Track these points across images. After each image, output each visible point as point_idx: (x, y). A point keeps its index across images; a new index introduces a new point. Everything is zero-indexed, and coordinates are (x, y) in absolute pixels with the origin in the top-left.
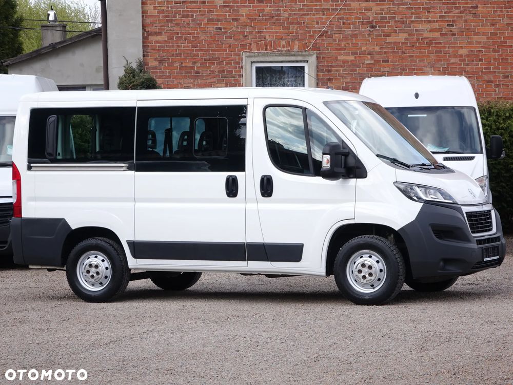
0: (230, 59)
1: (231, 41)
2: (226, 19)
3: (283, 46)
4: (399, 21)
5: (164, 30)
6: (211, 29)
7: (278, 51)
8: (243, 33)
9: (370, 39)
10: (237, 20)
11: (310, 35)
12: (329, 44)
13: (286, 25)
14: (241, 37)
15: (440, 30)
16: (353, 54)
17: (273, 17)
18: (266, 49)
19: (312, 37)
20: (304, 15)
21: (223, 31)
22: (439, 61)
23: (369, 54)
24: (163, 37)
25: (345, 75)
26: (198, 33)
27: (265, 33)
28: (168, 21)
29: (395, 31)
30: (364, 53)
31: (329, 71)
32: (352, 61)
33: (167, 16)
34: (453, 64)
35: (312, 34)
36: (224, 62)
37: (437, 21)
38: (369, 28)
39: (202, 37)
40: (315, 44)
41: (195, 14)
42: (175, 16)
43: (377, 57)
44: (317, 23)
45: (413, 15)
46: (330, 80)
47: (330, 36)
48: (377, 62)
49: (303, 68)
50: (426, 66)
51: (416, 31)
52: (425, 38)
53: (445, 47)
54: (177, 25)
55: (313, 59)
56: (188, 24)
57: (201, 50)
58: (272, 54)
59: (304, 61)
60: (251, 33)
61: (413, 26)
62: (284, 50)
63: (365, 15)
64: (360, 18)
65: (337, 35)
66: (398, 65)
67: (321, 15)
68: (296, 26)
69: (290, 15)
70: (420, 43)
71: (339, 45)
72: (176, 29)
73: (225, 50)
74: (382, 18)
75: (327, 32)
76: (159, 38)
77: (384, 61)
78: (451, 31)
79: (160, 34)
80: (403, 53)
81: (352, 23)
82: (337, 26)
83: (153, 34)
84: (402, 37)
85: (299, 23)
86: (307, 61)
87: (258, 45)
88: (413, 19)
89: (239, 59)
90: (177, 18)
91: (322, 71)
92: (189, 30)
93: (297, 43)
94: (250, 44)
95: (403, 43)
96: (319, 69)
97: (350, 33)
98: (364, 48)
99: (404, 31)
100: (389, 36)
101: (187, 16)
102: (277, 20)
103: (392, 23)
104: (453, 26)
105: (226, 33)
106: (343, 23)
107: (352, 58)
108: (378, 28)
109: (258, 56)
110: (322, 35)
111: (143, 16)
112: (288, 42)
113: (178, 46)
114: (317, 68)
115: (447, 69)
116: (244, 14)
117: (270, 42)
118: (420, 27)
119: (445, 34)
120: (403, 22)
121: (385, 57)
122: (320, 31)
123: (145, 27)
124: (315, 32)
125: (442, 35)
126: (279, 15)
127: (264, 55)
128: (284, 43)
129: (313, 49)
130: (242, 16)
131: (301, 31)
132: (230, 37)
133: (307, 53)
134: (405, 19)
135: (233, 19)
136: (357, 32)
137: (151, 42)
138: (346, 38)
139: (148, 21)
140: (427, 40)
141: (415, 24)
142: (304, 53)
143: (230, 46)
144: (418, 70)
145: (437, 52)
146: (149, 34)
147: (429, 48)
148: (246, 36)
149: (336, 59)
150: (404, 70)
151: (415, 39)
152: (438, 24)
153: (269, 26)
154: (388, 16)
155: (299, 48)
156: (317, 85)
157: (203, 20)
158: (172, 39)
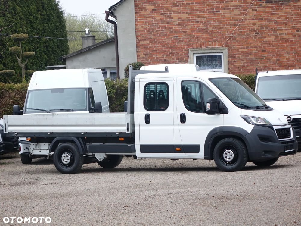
0: (182, 52)
1: (183, 43)
2: (179, 32)
3: (210, 45)
4: (270, 30)
5: (147, 38)
6: (172, 37)
7: (207, 47)
8: (188, 38)
9: (255, 39)
10: (185, 32)
11: (224, 39)
12: (234, 43)
13: (211, 34)
14: (188, 41)
15: (293, 34)
16: (247, 48)
17: (204, 30)
18: (201, 47)
19: (225, 39)
20: (221, 28)
21: (178, 38)
22: (292, 50)
23: (255, 47)
24: (147, 42)
25: (243, 59)
26: (165, 39)
27: (200, 38)
28: (149, 33)
29: (269, 35)
30: (252, 47)
31: (235, 57)
32: (246, 51)
33: (149, 31)
34: (299, 51)
35: (225, 38)
36: (179, 54)
37: (291, 29)
38: (254, 34)
39: (167, 41)
40: (227, 43)
41: (163, 30)
42: (153, 31)
43: (259, 49)
44: (228, 32)
45: (278, 27)
46: (235, 62)
47: (234, 39)
48: (259, 51)
49: (220, 56)
50: (286, 53)
51: (280, 34)
52: (284, 38)
53: (295, 43)
54: (154, 35)
55: (226, 51)
56: (160, 35)
57: (167, 48)
58: (204, 49)
59: (221, 52)
60: (193, 38)
61: (278, 32)
62: (210, 46)
63: (252, 27)
64: (250, 29)
65: (238, 38)
66: (271, 52)
67: (230, 28)
68: (216, 34)
69: (213, 28)
70: (282, 41)
71: (239, 43)
72: (154, 37)
73: (180, 48)
74: (261, 28)
75: (233, 37)
76: (144, 42)
77: (263, 51)
78: (298, 34)
79: (145, 40)
80: (273, 46)
81: (246, 32)
82: (238, 33)
83: (141, 40)
84: (272, 38)
85: (218, 33)
86: (223, 52)
87: (196, 44)
88: (278, 28)
89: (187, 52)
90: (154, 31)
91: (231, 57)
92: (160, 37)
93: (217, 43)
94: (193, 44)
95: (273, 41)
96: (229, 56)
97: (245, 37)
98: (252, 45)
99: (273, 35)
100: (265, 38)
101: (159, 31)
102: (206, 31)
103: (267, 31)
104: (299, 31)
105: (180, 39)
106: (241, 32)
107: (246, 50)
108: (259, 34)
109: (197, 50)
110: (230, 39)
111: (136, 31)
112: (213, 43)
113: (155, 46)
114: (228, 56)
115: (297, 54)
116: (189, 28)
117: (203, 43)
118: (282, 32)
119: (295, 36)
120: (272, 30)
121: (263, 49)
122: (229, 36)
123: (137, 37)
124: (226, 37)
125: (293, 36)
126: (207, 28)
127: (200, 50)
128: (210, 43)
129: (226, 46)
130: (188, 29)
131: (219, 37)
132: (182, 41)
133: (222, 48)
134: (273, 29)
135: (183, 31)
136: (248, 36)
137: (141, 45)
138: (243, 39)
139: (139, 34)
140: (286, 39)
141: (279, 31)
142: (221, 48)
143: (182, 45)
144: (281, 55)
145: (291, 45)
146: (140, 40)
147: (286, 43)
148: (190, 40)
149: (238, 51)
150: (274, 55)
151: (279, 39)
152: (291, 31)
153: (202, 34)
154: (264, 27)
155: (218, 45)
156: (228, 65)
157: (167, 32)
158: (152, 42)
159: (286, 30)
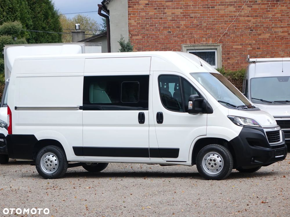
0: (175, 48)
1: (176, 38)
2: (173, 27)
3: (204, 41)
4: (265, 27)
5: (139, 33)
6: (165, 32)
7: (201, 44)
8: (182, 34)
9: (250, 36)
10: (179, 27)
12: (228, 40)
13: (205, 30)
14: (181, 36)
15: (288, 32)
16: (241, 45)
17: (198, 26)
18: (195, 43)
19: (219, 36)
20: (215, 24)
21: (171, 33)
22: (287, 48)
23: (250, 44)
24: (140, 37)
25: (237, 56)
26: (158, 35)
27: (194, 34)
28: (142, 28)
29: (264, 32)
30: (247, 44)
31: (229, 54)
32: (240, 48)
33: (142, 26)
35: (219, 34)
38: (249, 31)
39: (160, 37)
40: (221, 40)
41: (156, 25)
42: (146, 26)
43: (254, 46)
44: (222, 29)
45: (273, 24)
46: (229, 58)
47: (229, 36)
48: (254, 49)
49: (214, 52)
50: (280, 51)
51: (275, 32)
52: (279, 36)
54: (147, 30)
55: (220, 48)
56: (153, 30)
57: (160, 44)
58: (198, 46)
59: (215, 49)
60: (186, 34)
62: (204, 43)
63: (247, 24)
64: (244, 26)
65: (232, 35)
66: (265, 50)
67: (224, 24)
68: (210, 30)
69: (207, 24)
70: (277, 39)
71: (233, 40)
72: (147, 32)
73: (173, 43)
74: (257, 26)
75: (227, 33)
76: (137, 37)
77: (257, 48)
79: (138, 35)
80: (268, 44)
81: (241, 28)
82: (232, 30)
83: (134, 35)
84: (267, 36)
85: (212, 29)
86: (217, 49)
87: (190, 40)
88: (273, 26)
89: (180, 48)
90: (147, 26)
91: (225, 54)
92: (153, 33)
93: (211, 39)
94: (186, 40)
95: (268, 39)
97: (239, 33)
98: (247, 42)
99: (268, 32)
100: (260, 35)
101: (152, 26)
102: (200, 27)
103: (262, 28)
105: (173, 34)
106: (236, 28)
107: (241, 47)
108: (254, 31)
109: (191, 46)
110: (224, 35)
111: (129, 26)
112: (207, 39)
113: (148, 42)
114: (222, 52)
116: (183, 24)
117: (197, 39)
118: (277, 30)
120: (268, 28)
121: (258, 46)
122: (223, 33)
123: (130, 32)
124: (220, 33)
125: (289, 34)
126: (201, 24)
127: (193, 46)
128: (204, 39)
129: (220, 43)
130: (182, 25)
131: (213, 33)
132: (175, 37)
134: (269, 26)
135: (177, 27)
136: (243, 33)
137: (133, 40)
138: (237, 36)
139: (132, 28)
140: (281, 37)
141: (274, 29)
142: (215, 45)
143: (175, 41)
144: (276, 53)
145: (286, 43)
146: (132, 35)
147: (281, 41)
148: (184, 36)
149: (232, 48)
150: (268, 53)
151: (274, 37)
152: (286, 28)
153: (196, 30)
154: (259, 24)
155: (212, 42)
156: (222, 61)
157: (161, 28)
158: (144, 38)
159: (282, 27)
